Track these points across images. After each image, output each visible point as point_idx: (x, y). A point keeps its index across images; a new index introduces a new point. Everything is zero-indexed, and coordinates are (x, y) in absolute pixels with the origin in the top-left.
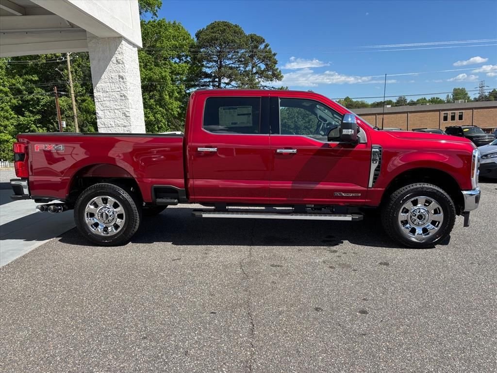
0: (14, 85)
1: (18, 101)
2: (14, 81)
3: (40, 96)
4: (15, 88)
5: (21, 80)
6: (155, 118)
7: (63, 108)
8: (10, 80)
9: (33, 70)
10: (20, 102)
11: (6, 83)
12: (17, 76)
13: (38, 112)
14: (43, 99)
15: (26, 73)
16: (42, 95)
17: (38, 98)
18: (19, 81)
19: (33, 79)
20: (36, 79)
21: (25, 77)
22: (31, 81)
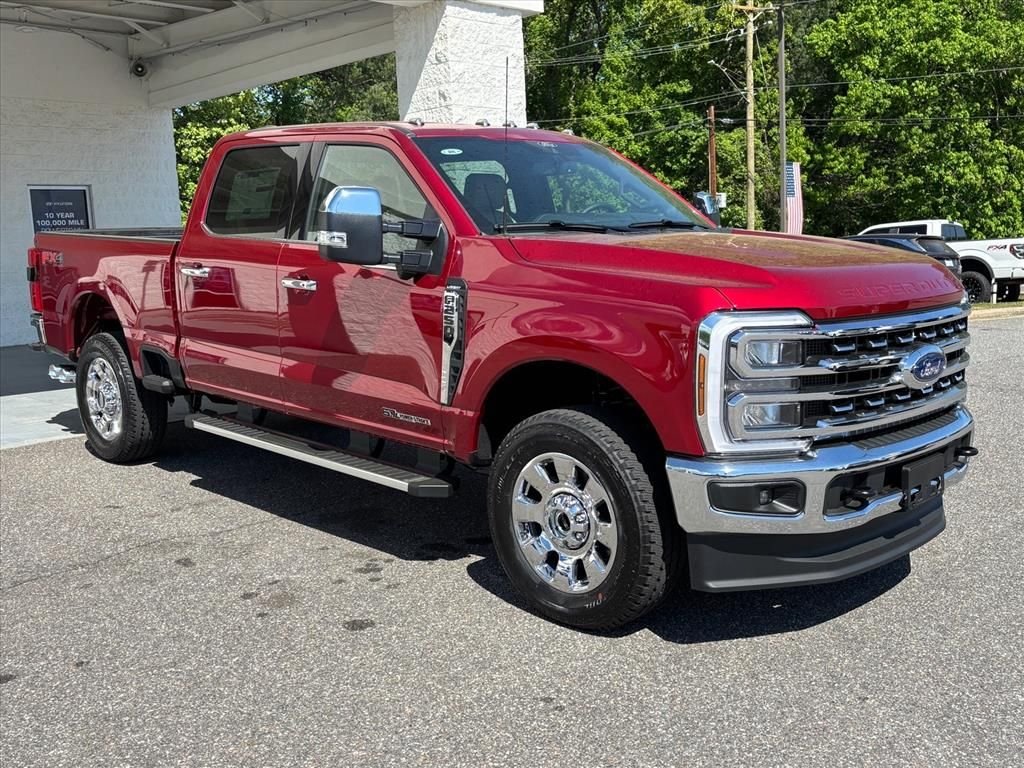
0: (639, 108)
1: (643, 146)
2: (638, 99)
3: (691, 132)
4: (639, 116)
5: (654, 96)
6: (985, 178)
7: (730, 158)
8: (633, 97)
9: (681, 69)
10: (647, 148)
11: (622, 105)
12: (647, 87)
13: (684, 171)
14: (698, 137)
15: (668, 78)
16: (694, 129)
17: (685, 138)
18: (650, 100)
19: (680, 90)
20: (686, 90)
21: (662, 87)
22: (674, 96)
